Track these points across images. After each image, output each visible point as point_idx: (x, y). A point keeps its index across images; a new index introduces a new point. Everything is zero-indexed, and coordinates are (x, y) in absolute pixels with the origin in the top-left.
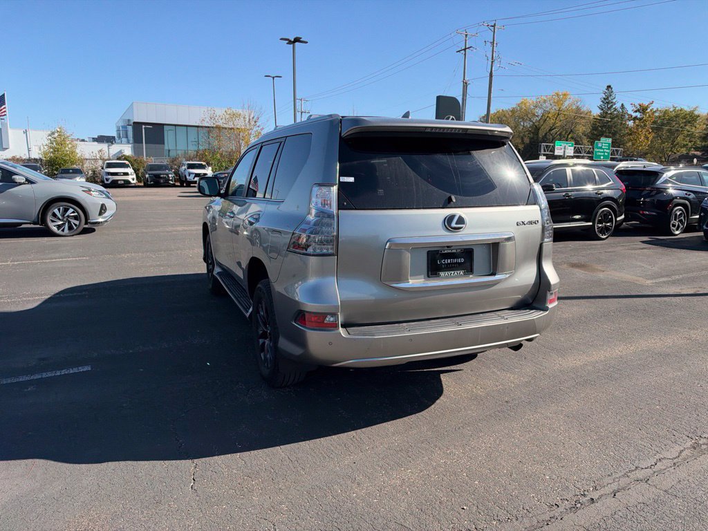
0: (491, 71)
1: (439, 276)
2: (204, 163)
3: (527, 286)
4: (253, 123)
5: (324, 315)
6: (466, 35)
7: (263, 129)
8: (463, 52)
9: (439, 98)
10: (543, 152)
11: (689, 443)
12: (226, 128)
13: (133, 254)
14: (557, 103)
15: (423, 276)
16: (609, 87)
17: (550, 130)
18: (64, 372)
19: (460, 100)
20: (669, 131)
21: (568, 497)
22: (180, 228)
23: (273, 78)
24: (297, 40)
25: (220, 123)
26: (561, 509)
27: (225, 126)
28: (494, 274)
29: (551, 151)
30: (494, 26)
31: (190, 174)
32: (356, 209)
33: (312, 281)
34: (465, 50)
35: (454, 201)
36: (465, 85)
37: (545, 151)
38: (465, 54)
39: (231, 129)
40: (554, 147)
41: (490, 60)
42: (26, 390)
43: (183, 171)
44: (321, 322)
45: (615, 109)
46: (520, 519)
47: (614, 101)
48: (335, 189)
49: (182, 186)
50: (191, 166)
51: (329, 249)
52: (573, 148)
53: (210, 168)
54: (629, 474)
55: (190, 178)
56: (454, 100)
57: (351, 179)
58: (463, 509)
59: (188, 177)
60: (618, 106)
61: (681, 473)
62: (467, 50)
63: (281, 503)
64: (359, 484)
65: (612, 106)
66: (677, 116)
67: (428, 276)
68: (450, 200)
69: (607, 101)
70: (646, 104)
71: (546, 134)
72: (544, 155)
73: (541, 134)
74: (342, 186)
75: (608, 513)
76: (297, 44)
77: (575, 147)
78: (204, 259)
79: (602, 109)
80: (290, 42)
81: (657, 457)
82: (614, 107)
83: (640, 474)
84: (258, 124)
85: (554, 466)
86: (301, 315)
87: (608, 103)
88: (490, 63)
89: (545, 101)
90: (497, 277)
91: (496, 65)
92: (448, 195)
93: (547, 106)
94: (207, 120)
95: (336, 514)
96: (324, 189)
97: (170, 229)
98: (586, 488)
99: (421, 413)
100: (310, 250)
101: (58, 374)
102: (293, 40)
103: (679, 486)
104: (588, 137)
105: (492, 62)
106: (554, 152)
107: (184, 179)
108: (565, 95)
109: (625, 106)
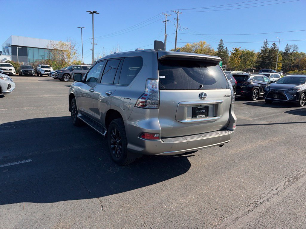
0: (177, 31)
1: (196, 117)
2: (49, 66)
3: (226, 121)
4: (72, 48)
5: (154, 134)
6: (166, 15)
7: (76, 51)
8: (165, 22)
9: (155, 41)
11: (287, 180)
12: (59, 50)
13: (29, 108)
14: (202, 46)
15: (190, 117)
16: (221, 40)
18: (19, 162)
19: (164, 42)
20: (244, 59)
21: (253, 202)
22: (46, 96)
23: (81, 28)
24: (94, 12)
25: (57, 48)
26: (251, 207)
27: (59, 49)
28: (216, 116)
30: (178, 12)
31: (42, 70)
32: (166, 90)
33: (147, 119)
34: (166, 21)
35: (203, 87)
36: (166, 37)
38: (166, 23)
39: (61, 50)
41: (176, 26)
42: (3, 172)
43: (39, 69)
44: (152, 136)
45: (224, 49)
46: (238, 212)
47: (223, 46)
48: (158, 81)
49: (38, 76)
50: (43, 67)
51: (155, 106)
53: (52, 68)
54: (270, 192)
55: (42, 72)
56: (161, 42)
57: (164, 77)
58: (216, 210)
59: (41, 72)
60: (225, 48)
61: (288, 190)
62: (167, 22)
63: (144, 213)
64: (172, 203)
65: (222, 48)
66: (247, 53)
67: (193, 117)
68: (201, 86)
69: (221, 46)
70: (238, 48)
74: (161, 80)
75: (268, 207)
76: (94, 14)
78: (70, 110)
79: (219, 49)
80: (91, 13)
81: (278, 185)
83: (274, 192)
84: (74, 49)
85: (243, 191)
86: (143, 134)
87: (221, 47)
88: (176, 28)
89: (196, 45)
90: (217, 117)
92: (200, 84)
93: (197, 47)
94: (50, 46)
95: (168, 216)
96: (153, 81)
97: (41, 96)
98: (257, 198)
99: (186, 173)
100: (147, 107)
101: (16, 163)
102: (92, 12)
103: (289, 196)
105: (177, 27)
107: (39, 73)
108: (204, 43)
109: (227, 48)
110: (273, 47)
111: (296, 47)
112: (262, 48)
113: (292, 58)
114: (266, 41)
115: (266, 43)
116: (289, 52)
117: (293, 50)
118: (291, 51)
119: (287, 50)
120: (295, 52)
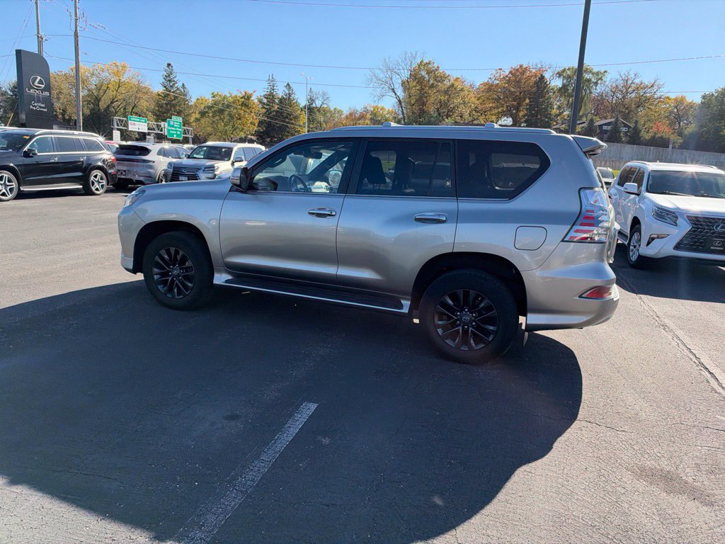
0: (76, 31)
10: (116, 127)
14: (117, 74)
16: (169, 65)
17: (112, 103)
20: (230, 115)
29: (124, 126)
36: (40, 40)
37: (118, 125)
40: (127, 122)
41: (73, 16)
45: (178, 88)
47: (176, 79)
52: (146, 124)
60: (179, 85)
65: (174, 84)
66: (234, 102)
69: (169, 78)
71: (108, 107)
72: (118, 129)
73: (103, 105)
77: (148, 124)
79: (165, 87)
82: (176, 86)
87: (170, 81)
88: (74, 21)
89: (103, 70)
91: (81, 24)
93: (106, 75)
104: (155, 114)
106: (128, 127)
108: (124, 67)
109: (186, 86)
110: (287, 92)
111: (325, 97)
112: (266, 93)
113: (321, 118)
114: (271, 78)
115: (272, 82)
116: (314, 105)
117: (321, 103)
118: (318, 103)
119: (312, 100)
120: (325, 106)
